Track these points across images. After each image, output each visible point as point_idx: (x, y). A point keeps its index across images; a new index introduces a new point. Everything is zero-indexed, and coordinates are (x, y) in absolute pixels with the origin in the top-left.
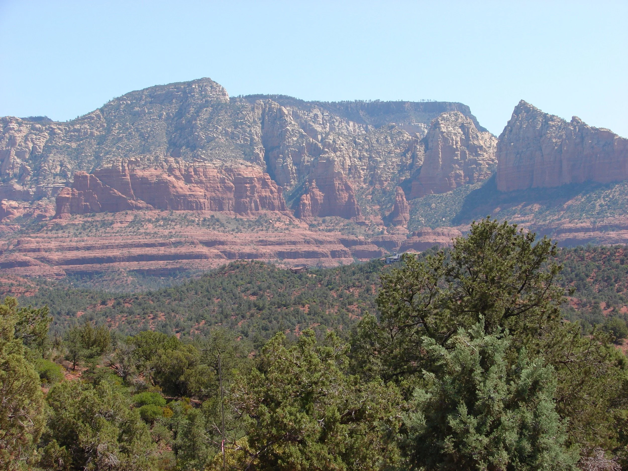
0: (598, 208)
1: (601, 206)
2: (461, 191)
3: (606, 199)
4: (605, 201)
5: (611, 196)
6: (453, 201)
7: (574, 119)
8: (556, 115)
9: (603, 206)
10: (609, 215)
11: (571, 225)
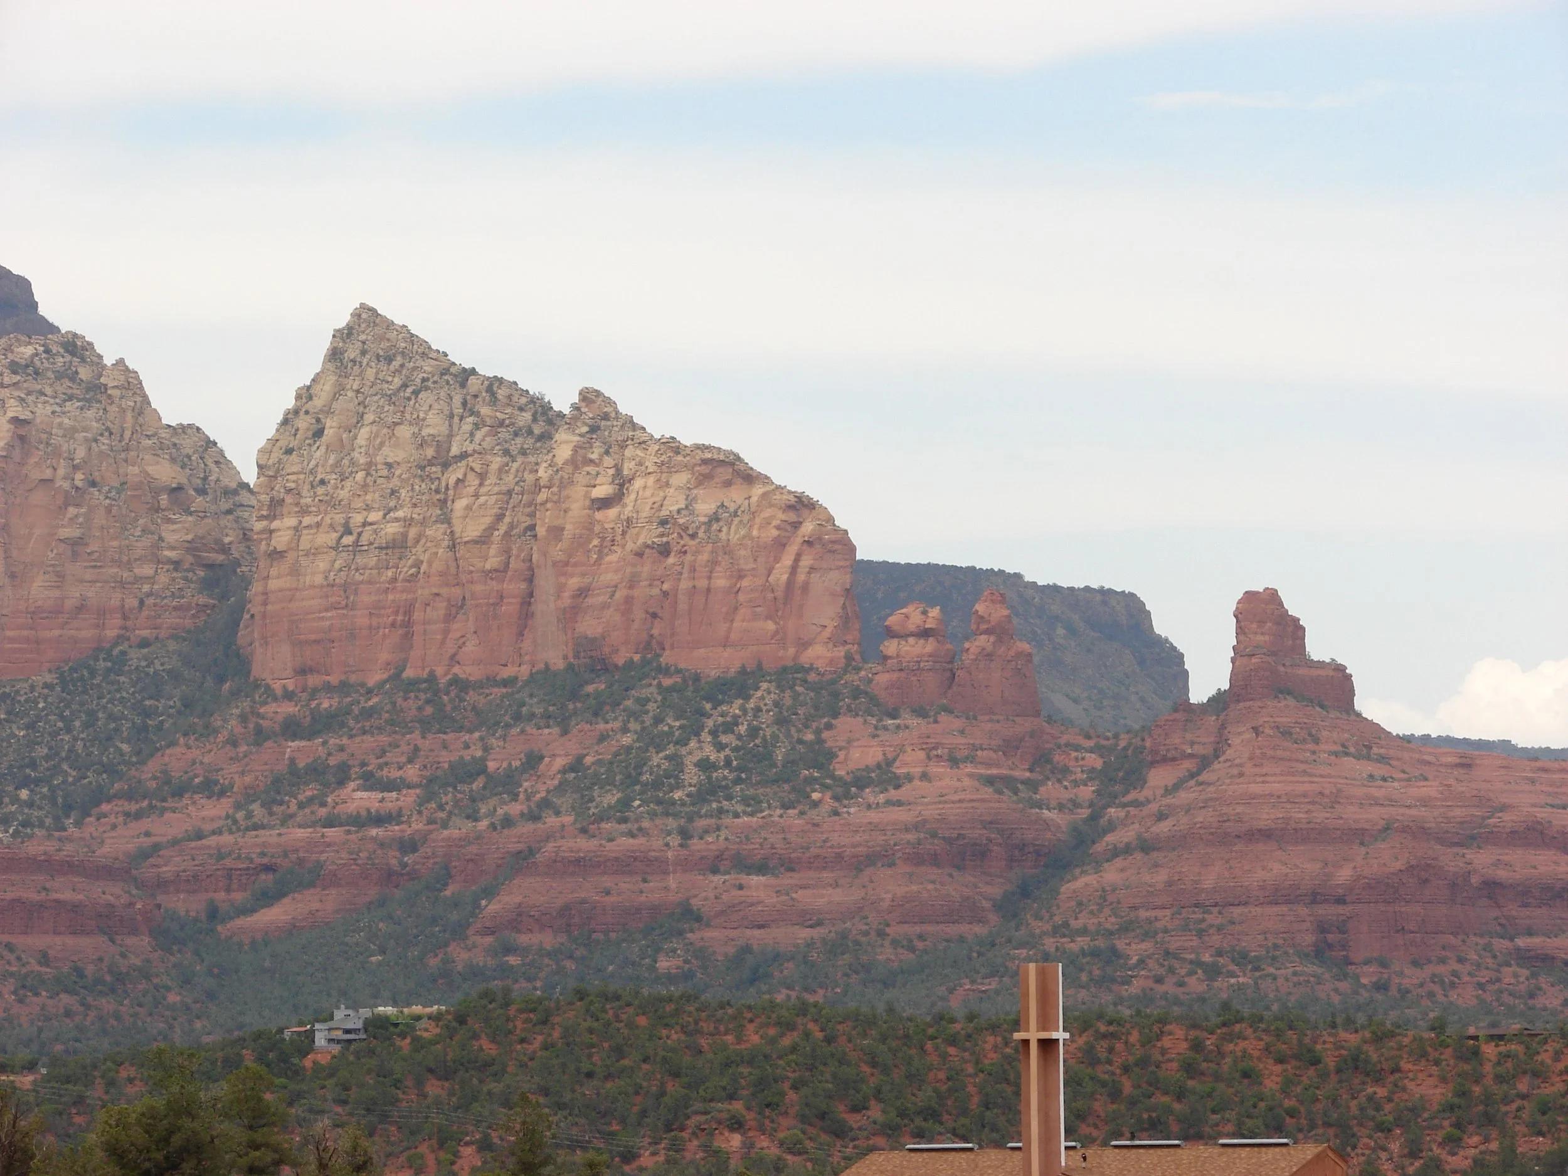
0: (691, 775)
1: (705, 765)
2: (93, 673)
3: (724, 739)
4: (720, 747)
5: (742, 729)
6: (62, 717)
7: (589, 396)
8: (509, 377)
9: (714, 767)
10: (739, 808)
11: (584, 844)
